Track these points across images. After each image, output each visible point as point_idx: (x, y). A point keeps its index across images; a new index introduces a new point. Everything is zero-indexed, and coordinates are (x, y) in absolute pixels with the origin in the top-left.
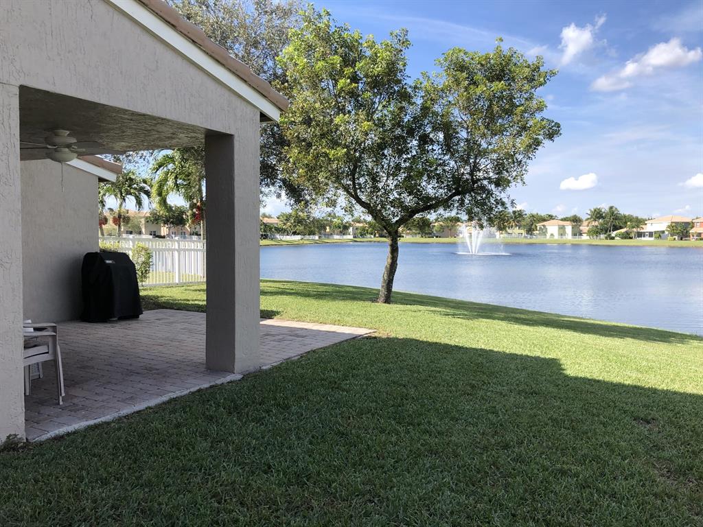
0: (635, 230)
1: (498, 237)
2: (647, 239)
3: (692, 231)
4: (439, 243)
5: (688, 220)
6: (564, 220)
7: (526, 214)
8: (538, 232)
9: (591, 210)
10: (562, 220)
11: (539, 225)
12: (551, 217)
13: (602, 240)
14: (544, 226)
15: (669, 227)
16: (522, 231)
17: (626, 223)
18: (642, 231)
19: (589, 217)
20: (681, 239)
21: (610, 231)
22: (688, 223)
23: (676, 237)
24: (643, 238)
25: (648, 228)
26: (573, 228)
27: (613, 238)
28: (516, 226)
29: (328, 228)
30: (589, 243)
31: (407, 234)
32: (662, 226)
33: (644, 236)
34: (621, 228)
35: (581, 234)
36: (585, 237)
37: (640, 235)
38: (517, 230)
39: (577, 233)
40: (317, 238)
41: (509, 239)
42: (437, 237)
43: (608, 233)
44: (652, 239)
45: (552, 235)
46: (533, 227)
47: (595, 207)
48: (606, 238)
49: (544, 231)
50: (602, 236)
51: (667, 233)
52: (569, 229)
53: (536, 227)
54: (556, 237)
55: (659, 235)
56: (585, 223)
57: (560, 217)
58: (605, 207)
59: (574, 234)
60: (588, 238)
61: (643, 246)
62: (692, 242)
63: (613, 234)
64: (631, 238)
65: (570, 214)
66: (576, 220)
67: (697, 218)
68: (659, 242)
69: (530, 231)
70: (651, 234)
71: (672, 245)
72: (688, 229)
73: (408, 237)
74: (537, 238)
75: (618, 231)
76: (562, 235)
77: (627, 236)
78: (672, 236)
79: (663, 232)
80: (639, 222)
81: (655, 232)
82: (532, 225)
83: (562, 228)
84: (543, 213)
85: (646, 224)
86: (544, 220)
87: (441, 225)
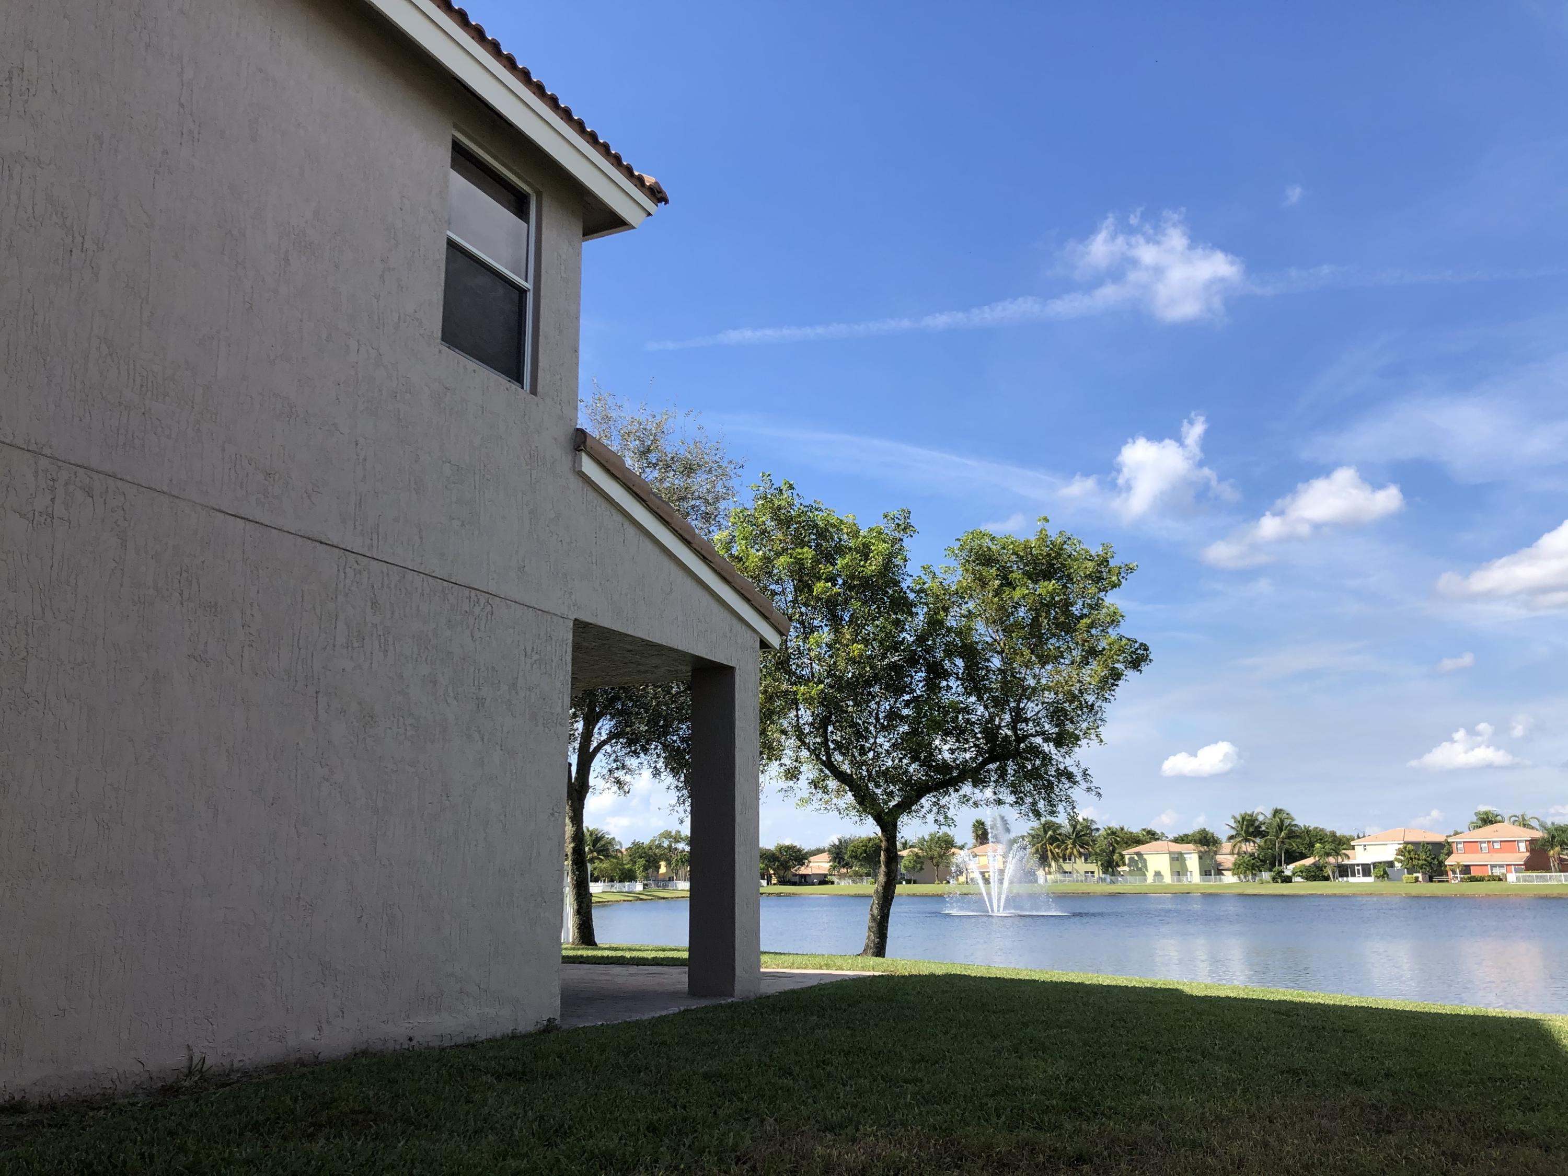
0: (1331, 860)
1: (1041, 880)
2: (1359, 879)
3: (1449, 862)
4: (914, 895)
5: (1440, 838)
6: (1182, 840)
7: (1098, 830)
8: (1126, 868)
9: (1234, 817)
10: (1176, 841)
11: (1128, 853)
12: (1152, 836)
13: (1264, 885)
14: (1138, 854)
15: (1400, 852)
16: (1093, 867)
17: (1312, 845)
18: (1346, 862)
19: (1234, 833)
20: (1431, 880)
21: (1280, 865)
22: (1438, 846)
23: (1420, 875)
24: (1351, 879)
25: (1360, 856)
26: (1200, 858)
27: (1288, 880)
28: (1080, 854)
29: (663, 864)
30: (1240, 891)
31: (841, 876)
32: (1388, 853)
33: (1353, 875)
34: (1303, 856)
35: (1219, 872)
36: (1229, 878)
37: (1344, 871)
38: (1080, 866)
39: (1211, 869)
40: (639, 887)
41: (1068, 886)
42: (909, 882)
43: (1277, 868)
44: (1370, 880)
45: (1158, 874)
46: (1116, 857)
47: (1243, 812)
48: (1274, 880)
49: (1139, 866)
50: (1266, 875)
51: (1398, 865)
52: (1193, 862)
53: (1122, 857)
54: (1168, 878)
55: (1383, 870)
56: (1227, 846)
57: (1171, 837)
58: (1263, 811)
59: (1206, 873)
60: (1234, 879)
61: (1354, 895)
62: (1454, 885)
63: (1288, 870)
64: (1327, 879)
65: (1192, 828)
66: (1206, 841)
67: (1456, 833)
68: (1386, 886)
69: (1110, 866)
70: (1366, 870)
71: (1414, 893)
72: (1442, 857)
73: (843, 883)
74: (1126, 883)
75: (1298, 864)
76: (1179, 873)
77: (1316, 874)
78: (1410, 872)
79: (1391, 864)
80: (1339, 844)
81: (1375, 865)
82: (1113, 852)
83: (1178, 860)
84: (1135, 828)
85: (1353, 848)
86: (1138, 841)
87: (917, 855)
